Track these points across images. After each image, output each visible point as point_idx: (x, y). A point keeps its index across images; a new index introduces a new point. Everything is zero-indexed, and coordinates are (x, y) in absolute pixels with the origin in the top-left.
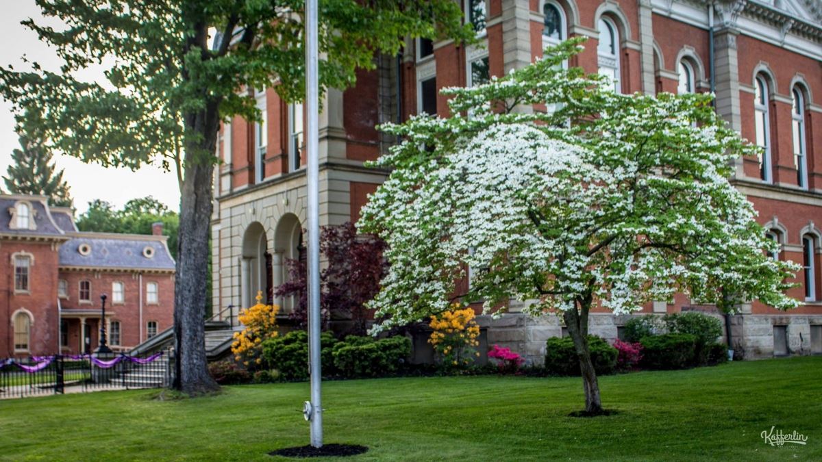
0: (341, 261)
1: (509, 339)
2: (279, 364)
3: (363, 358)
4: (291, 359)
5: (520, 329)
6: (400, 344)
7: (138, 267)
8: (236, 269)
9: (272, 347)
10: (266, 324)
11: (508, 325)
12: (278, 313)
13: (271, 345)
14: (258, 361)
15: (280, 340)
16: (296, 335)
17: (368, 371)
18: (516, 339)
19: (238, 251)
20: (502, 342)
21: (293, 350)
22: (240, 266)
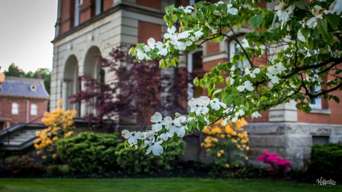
0: (127, 78)
1: (269, 145)
2: (69, 160)
3: (142, 158)
4: (79, 157)
5: (281, 137)
6: (176, 147)
7: (26, 95)
8: (59, 88)
9: (64, 145)
10: (65, 126)
11: (268, 132)
12: (75, 117)
13: (64, 143)
14: (54, 156)
15: (72, 139)
16: (85, 136)
17: (146, 170)
18: (276, 145)
19: (61, 75)
20: (262, 147)
21: (81, 149)
22: (61, 86)
